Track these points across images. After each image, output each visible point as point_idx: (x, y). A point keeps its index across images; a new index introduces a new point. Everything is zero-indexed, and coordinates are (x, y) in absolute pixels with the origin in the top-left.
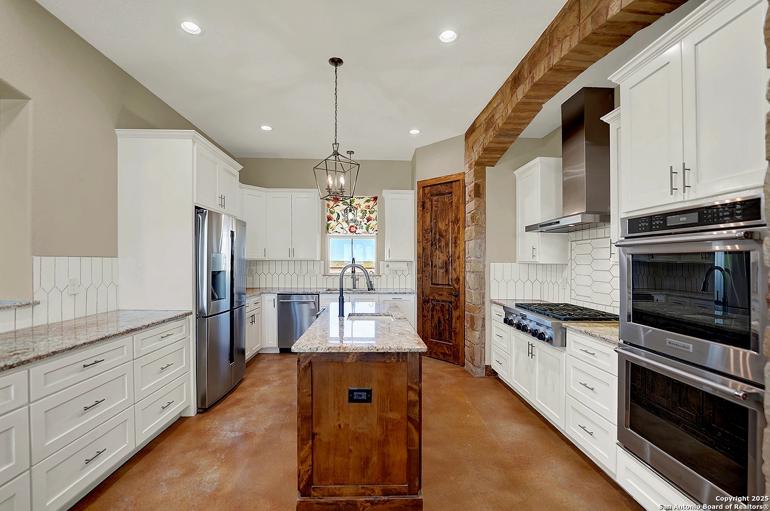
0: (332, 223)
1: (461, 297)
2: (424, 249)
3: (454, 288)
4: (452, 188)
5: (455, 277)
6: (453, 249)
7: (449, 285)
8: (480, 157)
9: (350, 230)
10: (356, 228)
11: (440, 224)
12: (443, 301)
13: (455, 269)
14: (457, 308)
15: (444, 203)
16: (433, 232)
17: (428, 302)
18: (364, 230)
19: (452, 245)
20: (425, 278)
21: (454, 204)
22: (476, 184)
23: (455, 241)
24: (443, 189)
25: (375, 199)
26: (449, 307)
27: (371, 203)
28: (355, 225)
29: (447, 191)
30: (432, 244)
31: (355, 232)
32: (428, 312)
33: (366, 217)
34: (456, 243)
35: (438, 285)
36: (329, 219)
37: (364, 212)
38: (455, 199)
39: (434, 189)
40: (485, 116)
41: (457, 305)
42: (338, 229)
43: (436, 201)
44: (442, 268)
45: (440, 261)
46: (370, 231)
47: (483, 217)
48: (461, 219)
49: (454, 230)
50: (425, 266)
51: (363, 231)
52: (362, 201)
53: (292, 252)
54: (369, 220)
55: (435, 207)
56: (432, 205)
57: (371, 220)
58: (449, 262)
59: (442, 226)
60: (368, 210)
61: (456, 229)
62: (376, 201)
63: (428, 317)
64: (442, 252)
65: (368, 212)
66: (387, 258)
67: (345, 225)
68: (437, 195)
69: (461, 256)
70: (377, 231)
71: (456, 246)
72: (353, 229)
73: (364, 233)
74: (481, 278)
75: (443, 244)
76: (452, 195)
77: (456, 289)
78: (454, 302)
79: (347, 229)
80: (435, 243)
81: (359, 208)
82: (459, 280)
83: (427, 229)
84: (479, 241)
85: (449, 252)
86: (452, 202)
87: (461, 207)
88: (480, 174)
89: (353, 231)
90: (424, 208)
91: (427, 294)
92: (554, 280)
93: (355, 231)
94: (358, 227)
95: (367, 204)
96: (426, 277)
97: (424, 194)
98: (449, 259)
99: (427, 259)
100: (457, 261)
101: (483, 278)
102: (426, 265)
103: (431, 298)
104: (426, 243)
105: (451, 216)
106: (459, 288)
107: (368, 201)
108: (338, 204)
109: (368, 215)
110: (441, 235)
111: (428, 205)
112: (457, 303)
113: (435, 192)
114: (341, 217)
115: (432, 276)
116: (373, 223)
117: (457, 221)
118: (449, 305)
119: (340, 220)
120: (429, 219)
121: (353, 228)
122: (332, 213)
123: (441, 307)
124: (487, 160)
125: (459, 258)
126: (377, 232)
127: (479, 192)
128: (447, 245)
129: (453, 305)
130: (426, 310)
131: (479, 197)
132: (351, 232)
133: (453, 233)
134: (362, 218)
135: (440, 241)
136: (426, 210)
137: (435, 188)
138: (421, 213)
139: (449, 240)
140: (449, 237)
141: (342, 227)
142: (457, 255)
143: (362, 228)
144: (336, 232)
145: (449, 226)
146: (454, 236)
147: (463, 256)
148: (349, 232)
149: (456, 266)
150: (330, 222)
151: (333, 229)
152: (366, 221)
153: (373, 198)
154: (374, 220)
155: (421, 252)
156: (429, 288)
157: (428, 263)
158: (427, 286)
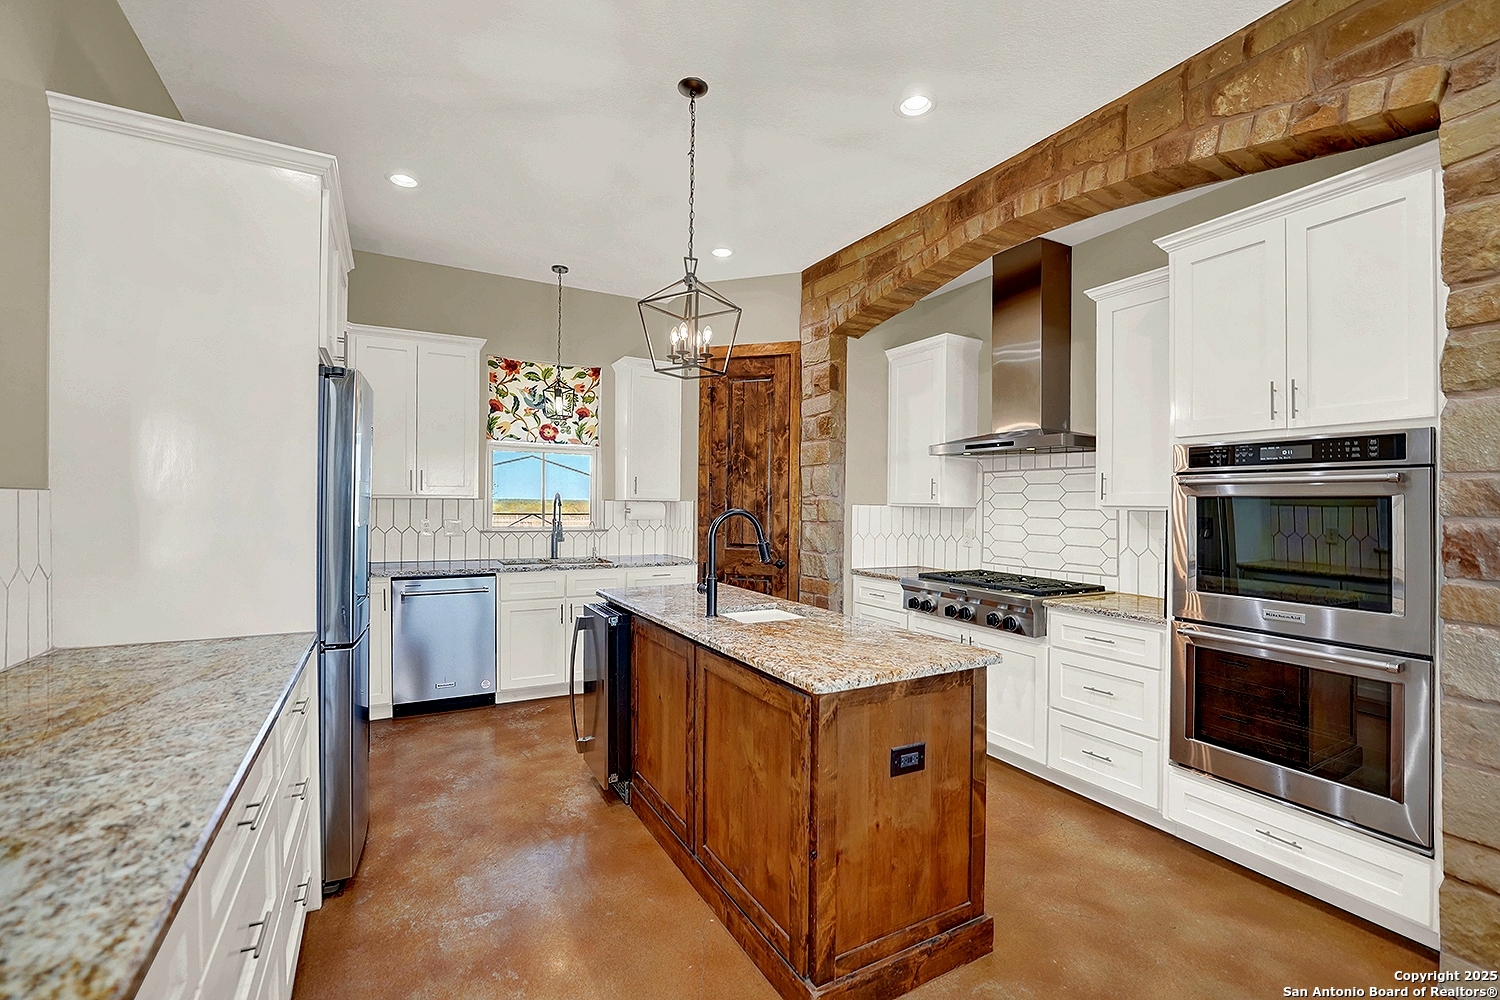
0: (502, 417)
1: (792, 569)
2: (712, 478)
3: (777, 550)
4: (773, 367)
5: (777, 530)
6: (775, 480)
8: (848, 320)
9: (542, 433)
10: (556, 431)
11: (747, 433)
12: (751, 577)
13: (778, 517)
14: (782, 588)
15: (757, 394)
16: (732, 447)
18: (573, 435)
19: (772, 472)
21: (777, 398)
22: (832, 366)
23: (779, 464)
24: (751, 367)
25: (596, 372)
26: (765, 586)
27: (587, 381)
28: (553, 425)
29: (763, 373)
30: (730, 470)
31: (553, 439)
33: (576, 409)
34: (780, 468)
35: (743, 546)
36: (495, 407)
37: (572, 399)
38: (779, 389)
39: (736, 368)
40: (867, 250)
41: (781, 582)
42: (516, 429)
43: (739, 389)
45: (747, 502)
46: (585, 438)
47: (843, 425)
48: (792, 427)
49: (777, 445)
50: (714, 511)
51: (570, 436)
52: (567, 376)
53: (416, 478)
54: (583, 414)
55: (738, 400)
56: (730, 396)
57: (587, 416)
58: (766, 505)
59: (751, 436)
60: (580, 395)
61: (781, 444)
62: (597, 377)
64: (751, 485)
65: (580, 399)
66: (624, 491)
67: (531, 423)
68: (742, 377)
69: (792, 492)
70: (597, 438)
71: (780, 475)
72: (549, 433)
73: (573, 441)
74: (839, 531)
75: (752, 470)
76: (772, 380)
77: (779, 553)
78: (776, 577)
79: (536, 432)
80: (737, 469)
82: (787, 536)
83: (720, 441)
84: (835, 467)
85: (765, 486)
86: (772, 393)
87: (794, 404)
88: (839, 351)
89: (549, 436)
90: (713, 401)
91: (720, 562)
92: (946, 533)
93: (554, 437)
94: (559, 428)
95: (579, 381)
96: (718, 532)
98: (765, 499)
99: (720, 497)
100: (783, 502)
101: (841, 533)
102: (717, 509)
103: (728, 570)
104: (718, 467)
105: (772, 419)
106: (788, 552)
107: (580, 375)
108: (517, 376)
109: (580, 404)
110: (749, 453)
111: (722, 394)
112: (781, 579)
113: (738, 372)
114: (523, 405)
115: (730, 529)
116: (589, 422)
117: (783, 428)
118: (765, 583)
119: (521, 412)
120: (724, 423)
121: (548, 430)
122: (503, 394)
124: (856, 326)
125: (787, 495)
126: (597, 441)
127: (835, 379)
128: (761, 471)
129: (774, 582)
131: (837, 389)
132: (546, 438)
133: (774, 451)
134: (569, 410)
135: (745, 464)
136: (718, 404)
137: (737, 363)
138: (708, 409)
139: (766, 463)
140: (766, 458)
141: (525, 427)
142: (782, 491)
143: (569, 432)
144: (512, 436)
145: (766, 438)
146: (776, 457)
147: (795, 493)
148: (539, 438)
149: (781, 512)
150: (497, 414)
151: (503, 429)
152: (576, 417)
153: (592, 369)
154: (592, 416)
155: (706, 484)
156: (724, 552)
157: (722, 505)
158: (720, 550)
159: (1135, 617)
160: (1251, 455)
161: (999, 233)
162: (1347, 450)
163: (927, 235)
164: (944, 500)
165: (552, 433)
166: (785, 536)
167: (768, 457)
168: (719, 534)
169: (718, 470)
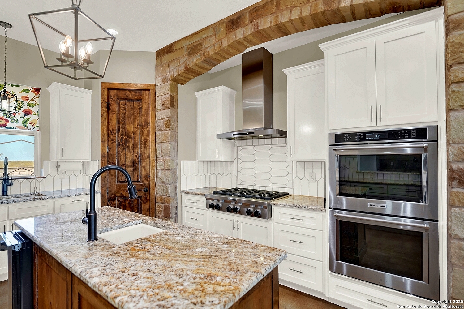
1: (152, 192)
2: (109, 149)
3: (144, 183)
4: (141, 95)
5: (144, 174)
6: (143, 150)
7: (138, 182)
8: (179, 75)
10: (7, 121)
11: (128, 126)
13: (144, 168)
14: (147, 201)
15: (133, 108)
16: (120, 133)
17: (114, 200)
18: (20, 124)
19: (141, 146)
20: (110, 177)
21: (143, 110)
22: (171, 96)
23: (145, 142)
24: (130, 94)
25: (37, 90)
26: (138, 201)
27: (31, 95)
29: (136, 98)
30: (118, 145)
33: (22, 109)
34: (145, 144)
37: (20, 103)
38: (145, 106)
39: (121, 94)
40: (188, 42)
41: (146, 199)
43: (123, 105)
44: (130, 166)
45: (128, 160)
46: (29, 126)
47: (176, 124)
48: (152, 125)
49: (143, 132)
51: (17, 125)
54: (27, 113)
55: (123, 110)
56: (119, 108)
57: (30, 114)
58: (138, 162)
59: (130, 128)
60: (25, 102)
61: (146, 132)
62: (38, 93)
64: (130, 152)
65: (26, 104)
66: (55, 155)
68: (124, 99)
69: (151, 155)
70: (38, 127)
71: (145, 147)
73: (20, 128)
74: (175, 174)
75: (131, 144)
76: (141, 102)
77: (145, 185)
78: (144, 197)
80: (123, 144)
82: (149, 176)
83: (113, 130)
84: (173, 143)
85: (138, 152)
86: (141, 108)
87: (152, 113)
88: (174, 89)
90: (109, 109)
91: (113, 192)
92: (221, 173)
93: (5, 125)
94: (10, 120)
95: (25, 94)
96: (112, 176)
97: (109, 96)
98: (138, 159)
99: (113, 158)
100: (147, 160)
101: (176, 174)
103: (118, 195)
104: (112, 143)
105: (141, 120)
106: (150, 184)
107: (26, 91)
109: (25, 108)
110: (129, 136)
111: (114, 107)
112: (146, 197)
113: (123, 96)
115: (119, 174)
116: (33, 118)
117: (146, 125)
118: (138, 200)
120: (115, 121)
123: (129, 203)
124: (182, 78)
125: (149, 157)
126: (38, 129)
127: (173, 102)
128: (135, 145)
129: (143, 199)
131: (173, 107)
133: (142, 136)
134: (18, 109)
135: (127, 141)
136: (112, 111)
137: (122, 92)
138: (105, 114)
139: (138, 141)
140: (138, 139)
142: (147, 155)
143: (16, 122)
145: (138, 129)
146: (143, 138)
147: (153, 156)
149: (146, 165)
152: (22, 113)
153: (34, 88)
154: (35, 114)
155: (105, 152)
156: (115, 186)
157: (114, 162)
158: (113, 185)
159: (312, 208)
160: (362, 137)
161: (250, 37)
162: (403, 135)
163: (217, 36)
164: (222, 158)
165: (3, 123)
168: (113, 177)
169: (112, 144)
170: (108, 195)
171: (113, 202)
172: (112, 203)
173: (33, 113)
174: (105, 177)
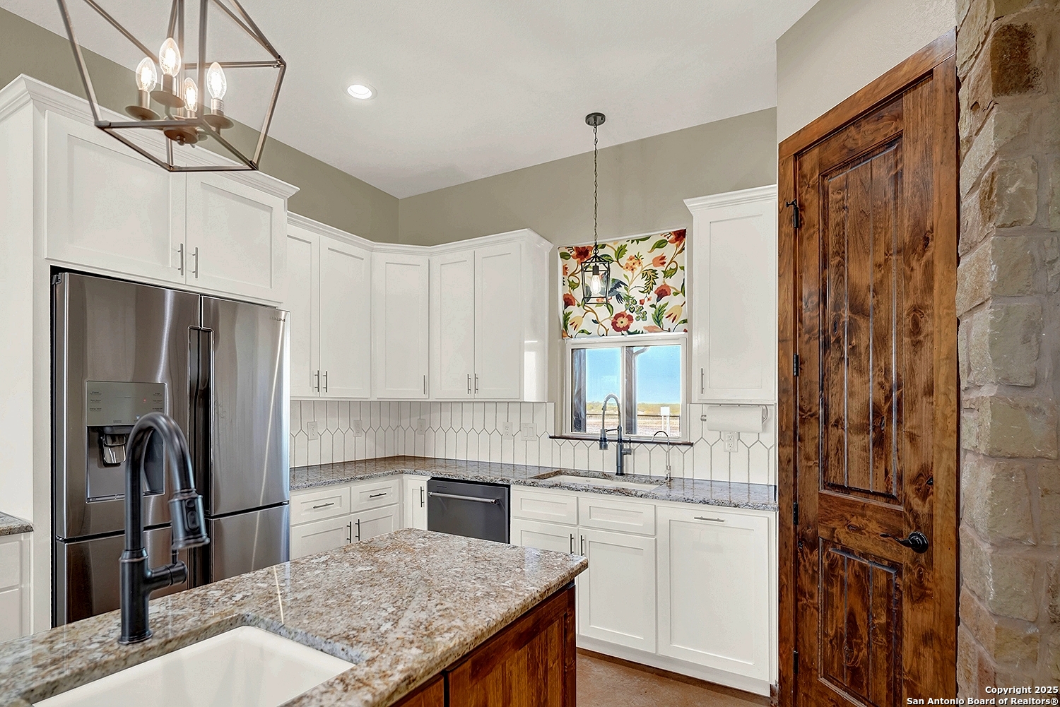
0: (575, 311)
1: (942, 556)
2: (799, 362)
3: (911, 510)
4: (900, 116)
5: (912, 466)
6: (906, 356)
7: (888, 496)
9: (614, 324)
10: (630, 318)
12: (865, 555)
13: (912, 438)
14: (925, 596)
16: (830, 301)
17: (813, 546)
18: (650, 321)
19: (899, 340)
20: (804, 463)
21: (909, 179)
23: (915, 322)
25: (680, 235)
26: (889, 582)
27: (670, 250)
28: (628, 312)
30: (826, 346)
31: (626, 329)
32: (813, 579)
33: (655, 288)
34: (916, 329)
35: (849, 490)
36: (568, 301)
37: (650, 276)
39: (833, 153)
41: (920, 584)
42: (586, 324)
43: (839, 190)
44: (862, 429)
45: (856, 404)
46: (666, 322)
48: (941, 229)
49: (909, 278)
50: (803, 422)
51: (646, 324)
52: (644, 249)
53: (473, 382)
54: (662, 293)
55: (838, 211)
56: (825, 208)
57: (666, 294)
58: (890, 408)
60: (660, 269)
61: (918, 275)
62: (681, 242)
63: (812, 596)
64: (861, 371)
65: (661, 275)
67: (603, 313)
68: (845, 165)
69: (940, 382)
70: (685, 321)
71: (917, 344)
72: (622, 322)
73: (651, 330)
75: (865, 338)
76: (899, 146)
77: (916, 516)
78: (909, 570)
79: (608, 324)
80: (838, 340)
81: (636, 266)
82: (930, 482)
85: (887, 371)
86: (900, 173)
87: (942, 176)
89: (622, 325)
90: (798, 226)
91: (811, 517)
93: (628, 327)
94: (634, 315)
95: (659, 252)
96: (808, 458)
97: (800, 178)
98: (888, 398)
99: (811, 395)
100: (924, 401)
102: (807, 416)
103: (823, 532)
104: (807, 342)
106: (931, 516)
107: (660, 244)
109: (659, 282)
110: (858, 309)
111: (813, 214)
113: (836, 159)
115: (827, 457)
116: (672, 302)
117: (920, 241)
118: (890, 575)
120: (815, 261)
121: (621, 319)
122: (573, 286)
123: (857, 576)
125: (929, 391)
126: (684, 326)
128: (881, 341)
129: (907, 578)
130: (806, 571)
132: (618, 329)
133: (904, 294)
134: (647, 290)
135: (853, 329)
136: (808, 229)
137: (835, 143)
138: (788, 244)
139: (889, 320)
140: (889, 311)
141: (595, 319)
142: (921, 380)
143: (644, 318)
144: (583, 331)
145: (888, 271)
146: (907, 305)
147: (947, 382)
148: (612, 330)
149: (920, 426)
150: (570, 308)
151: (575, 324)
152: (654, 296)
153: (674, 232)
154: (676, 294)
155: (789, 373)
156: (817, 496)
157: (813, 411)
158: (812, 492)
165: (625, 323)
166: (924, 483)
167: (895, 308)
168: (811, 463)
169: (808, 347)
170: (796, 523)
171: (811, 553)
172: (807, 557)
173: (673, 291)
174: (789, 461)
